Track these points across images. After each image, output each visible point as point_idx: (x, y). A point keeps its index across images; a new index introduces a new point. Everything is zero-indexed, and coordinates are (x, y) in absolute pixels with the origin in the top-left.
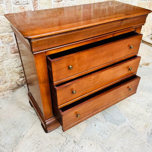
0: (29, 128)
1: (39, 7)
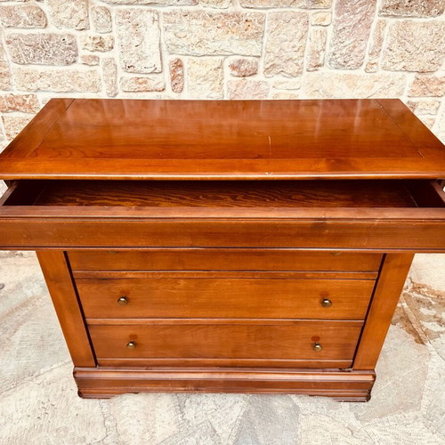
0: (60, 364)
1: (186, 83)
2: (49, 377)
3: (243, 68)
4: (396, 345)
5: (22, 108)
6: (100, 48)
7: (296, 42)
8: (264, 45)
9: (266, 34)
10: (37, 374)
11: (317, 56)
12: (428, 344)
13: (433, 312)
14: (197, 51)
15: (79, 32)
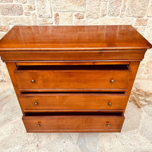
0: (19, 116)
1: (60, 21)
2: (15, 120)
3: (79, 16)
4: (131, 108)
5: (4, 30)
6: (30, 9)
7: (97, 7)
8: (86, 8)
9: (87, 4)
10: (11, 120)
11: (104, 12)
12: (141, 108)
13: (143, 98)
14: (64, 10)
15: (23, 4)
